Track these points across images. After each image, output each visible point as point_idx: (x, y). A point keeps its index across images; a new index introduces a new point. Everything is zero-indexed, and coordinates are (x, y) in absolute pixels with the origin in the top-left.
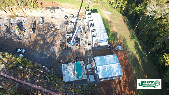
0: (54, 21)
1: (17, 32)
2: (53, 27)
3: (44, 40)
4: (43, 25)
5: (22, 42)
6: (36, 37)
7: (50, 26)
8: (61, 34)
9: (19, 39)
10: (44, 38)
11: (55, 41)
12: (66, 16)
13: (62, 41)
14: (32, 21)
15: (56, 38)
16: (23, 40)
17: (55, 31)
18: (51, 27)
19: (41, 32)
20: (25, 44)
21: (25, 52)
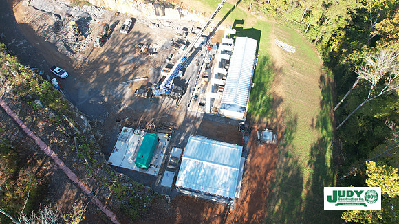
0: (154, 32)
1: (71, 35)
2: (145, 43)
3: (115, 65)
4: (127, 35)
5: (72, 57)
6: (103, 54)
7: (141, 40)
8: (155, 65)
9: (68, 48)
10: (116, 62)
11: (135, 76)
12: (185, 29)
13: (149, 80)
14: (111, 21)
15: (140, 69)
16: (75, 53)
17: (144, 54)
18: (142, 42)
19: (117, 48)
20: (75, 62)
21: (66, 77)
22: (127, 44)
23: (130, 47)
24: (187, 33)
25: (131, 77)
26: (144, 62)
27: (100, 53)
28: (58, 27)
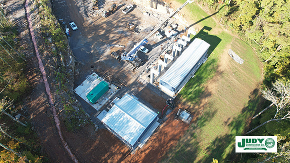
0: (145, 18)
2: (135, 24)
4: (125, 15)
5: (85, 18)
6: (105, 22)
8: (134, 40)
10: (110, 30)
11: (117, 43)
13: (125, 48)
14: (120, 3)
16: (88, 17)
17: (131, 30)
18: (133, 22)
20: (86, 22)
22: (123, 20)
23: (124, 23)
24: (166, 25)
26: (128, 35)
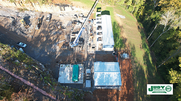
0: (62, 19)
1: (22, 26)
2: (59, 24)
3: (48, 37)
4: (49, 22)
5: (26, 36)
6: (41, 33)
7: (57, 23)
8: (67, 33)
9: (23, 33)
10: (48, 35)
11: (59, 40)
12: (76, 15)
13: (66, 41)
14: (40, 17)
15: (60, 37)
16: (27, 34)
17: (60, 29)
18: (57, 24)
19: (47, 29)
20: (28, 39)
21: (26, 46)
22: (51, 26)
23: (53, 27)
24: (77, 17)
25: (57, 41)
26: (61, 33)
27: (39, 32)
28: (14, 23)
